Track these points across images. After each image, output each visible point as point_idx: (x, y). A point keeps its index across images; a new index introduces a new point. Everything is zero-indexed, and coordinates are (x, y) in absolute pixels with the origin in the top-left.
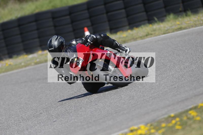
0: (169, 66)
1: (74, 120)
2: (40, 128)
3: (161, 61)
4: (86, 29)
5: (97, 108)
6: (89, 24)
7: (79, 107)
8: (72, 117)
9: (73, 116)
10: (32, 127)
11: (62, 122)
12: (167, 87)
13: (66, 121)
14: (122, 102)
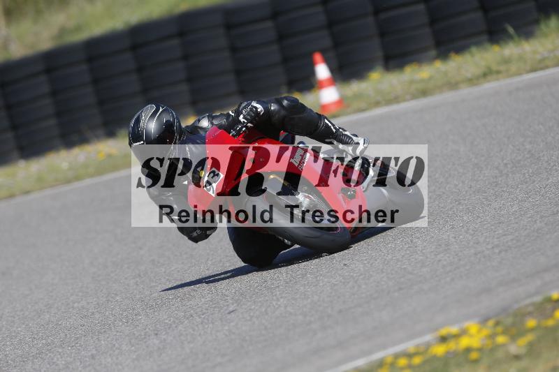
0: (546, 159)
1: (286, 307)
2: (191, 330)
3: (523, 145)
4: (318, 57)
5: (349, 275)
6: (327, 42)
7: (298, 273)
8: (278, 300)
9: (281, 298)
10: (169, 328)
11: (252, 314)
12: (542, 217)
13: (263, 310)
14: (416, 259)
